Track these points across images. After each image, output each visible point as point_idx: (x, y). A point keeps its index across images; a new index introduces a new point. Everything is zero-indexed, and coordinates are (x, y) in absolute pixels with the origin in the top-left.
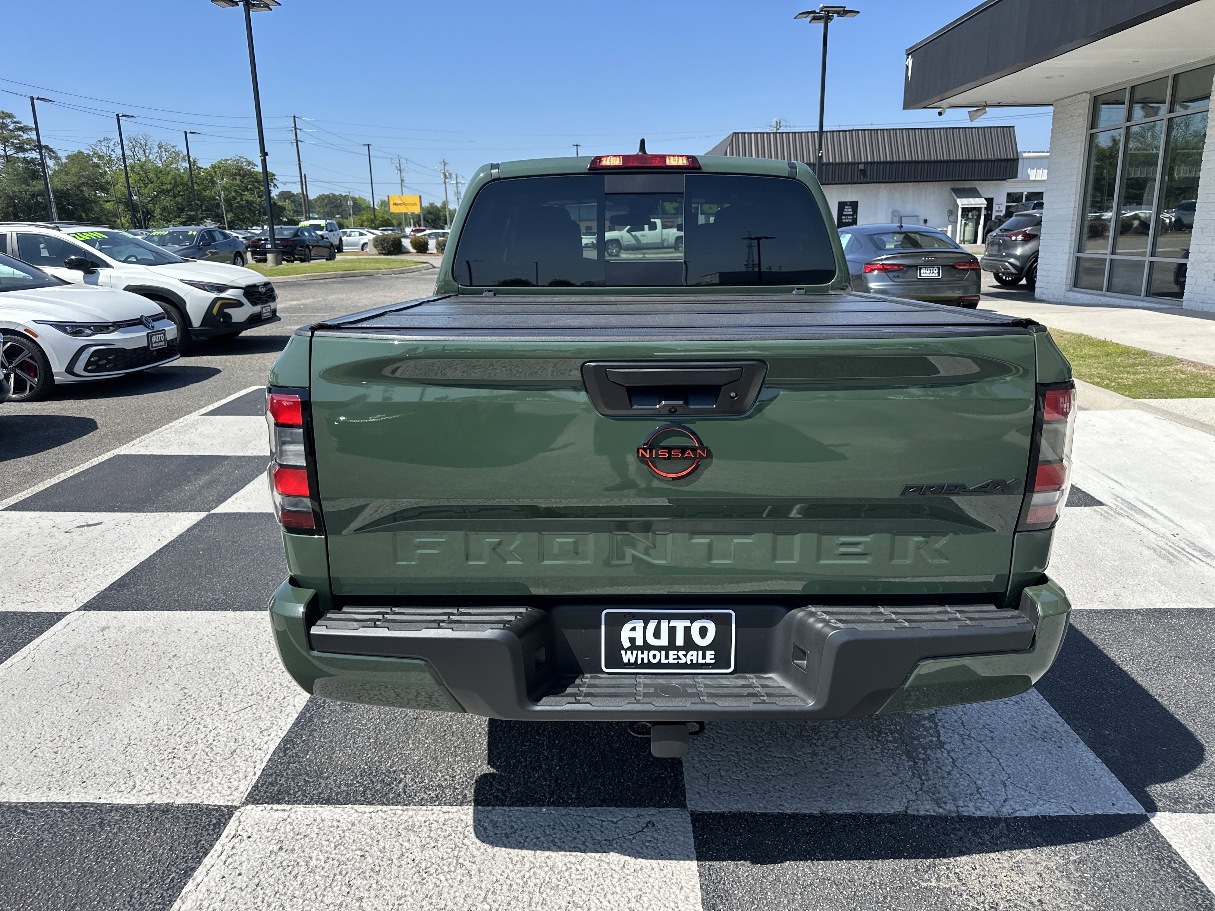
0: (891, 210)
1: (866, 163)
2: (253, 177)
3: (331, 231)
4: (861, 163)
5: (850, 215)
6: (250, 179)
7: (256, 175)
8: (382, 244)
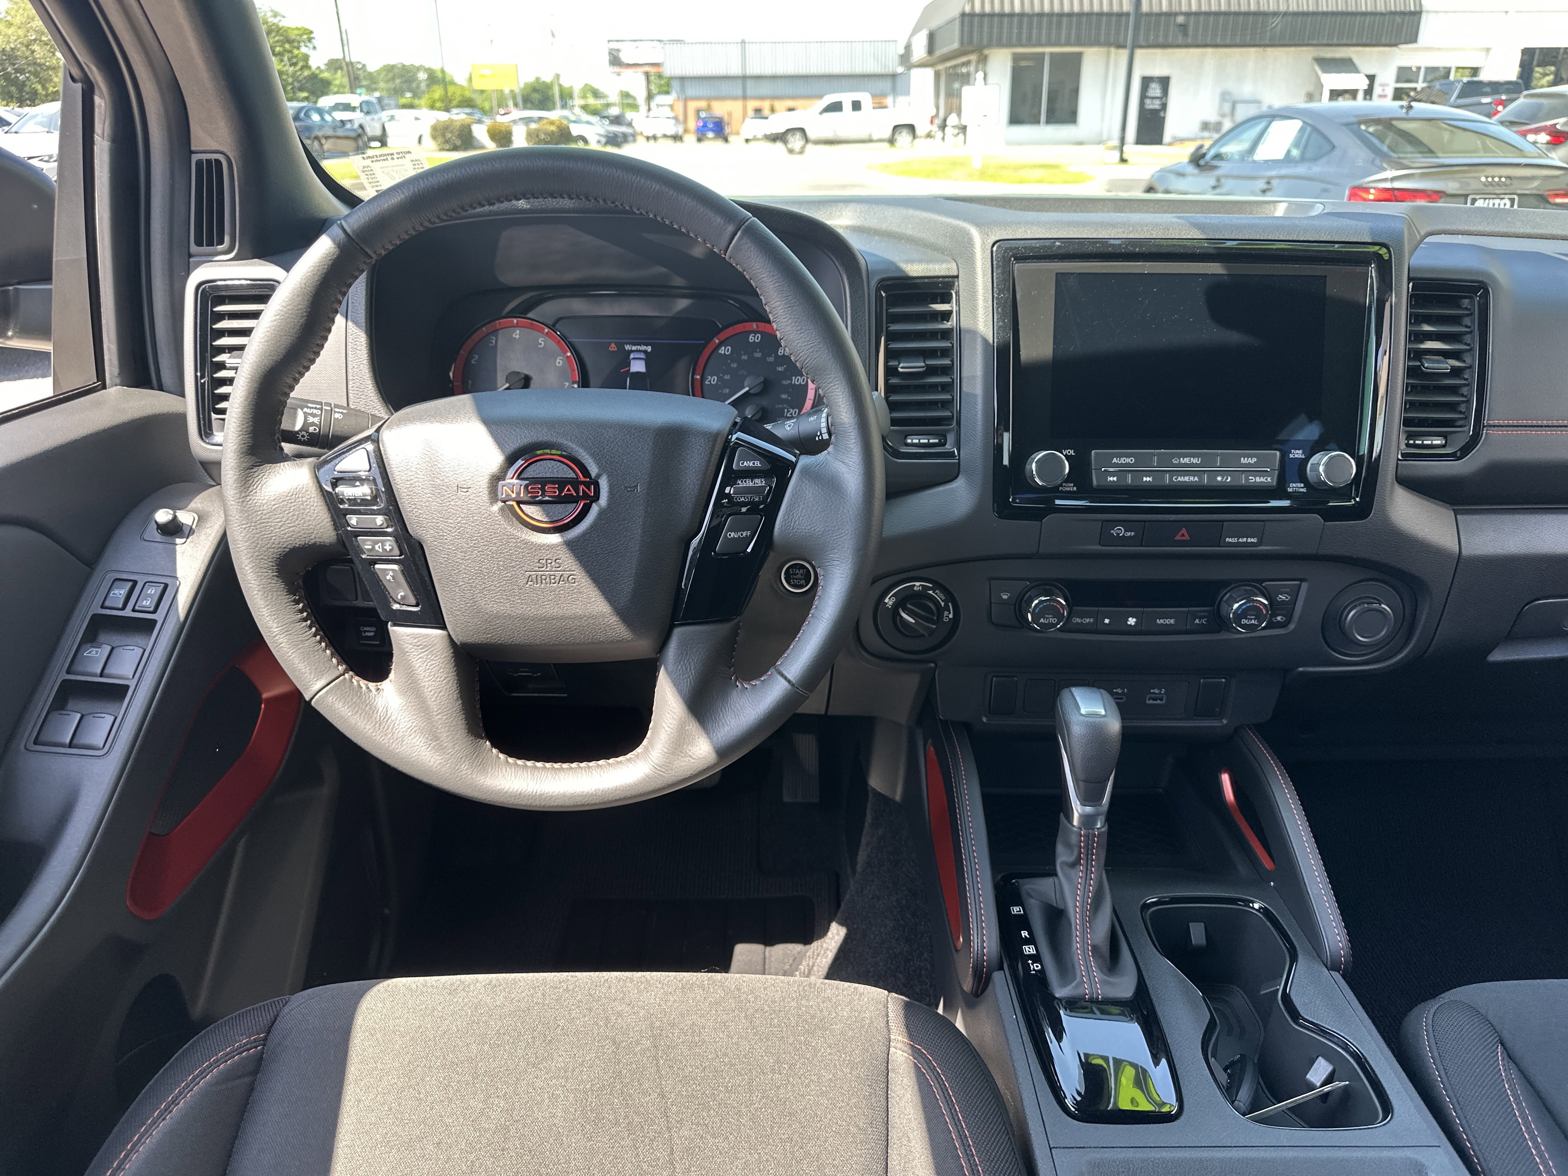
0: (1218, 91)
1: (1188, 14)
2: (281, 35)
3: (368, 113)
4: (1181, 13)
5: (1158, 98)
6: (277, 38)
7: (286, 31)
8: (444, 135)
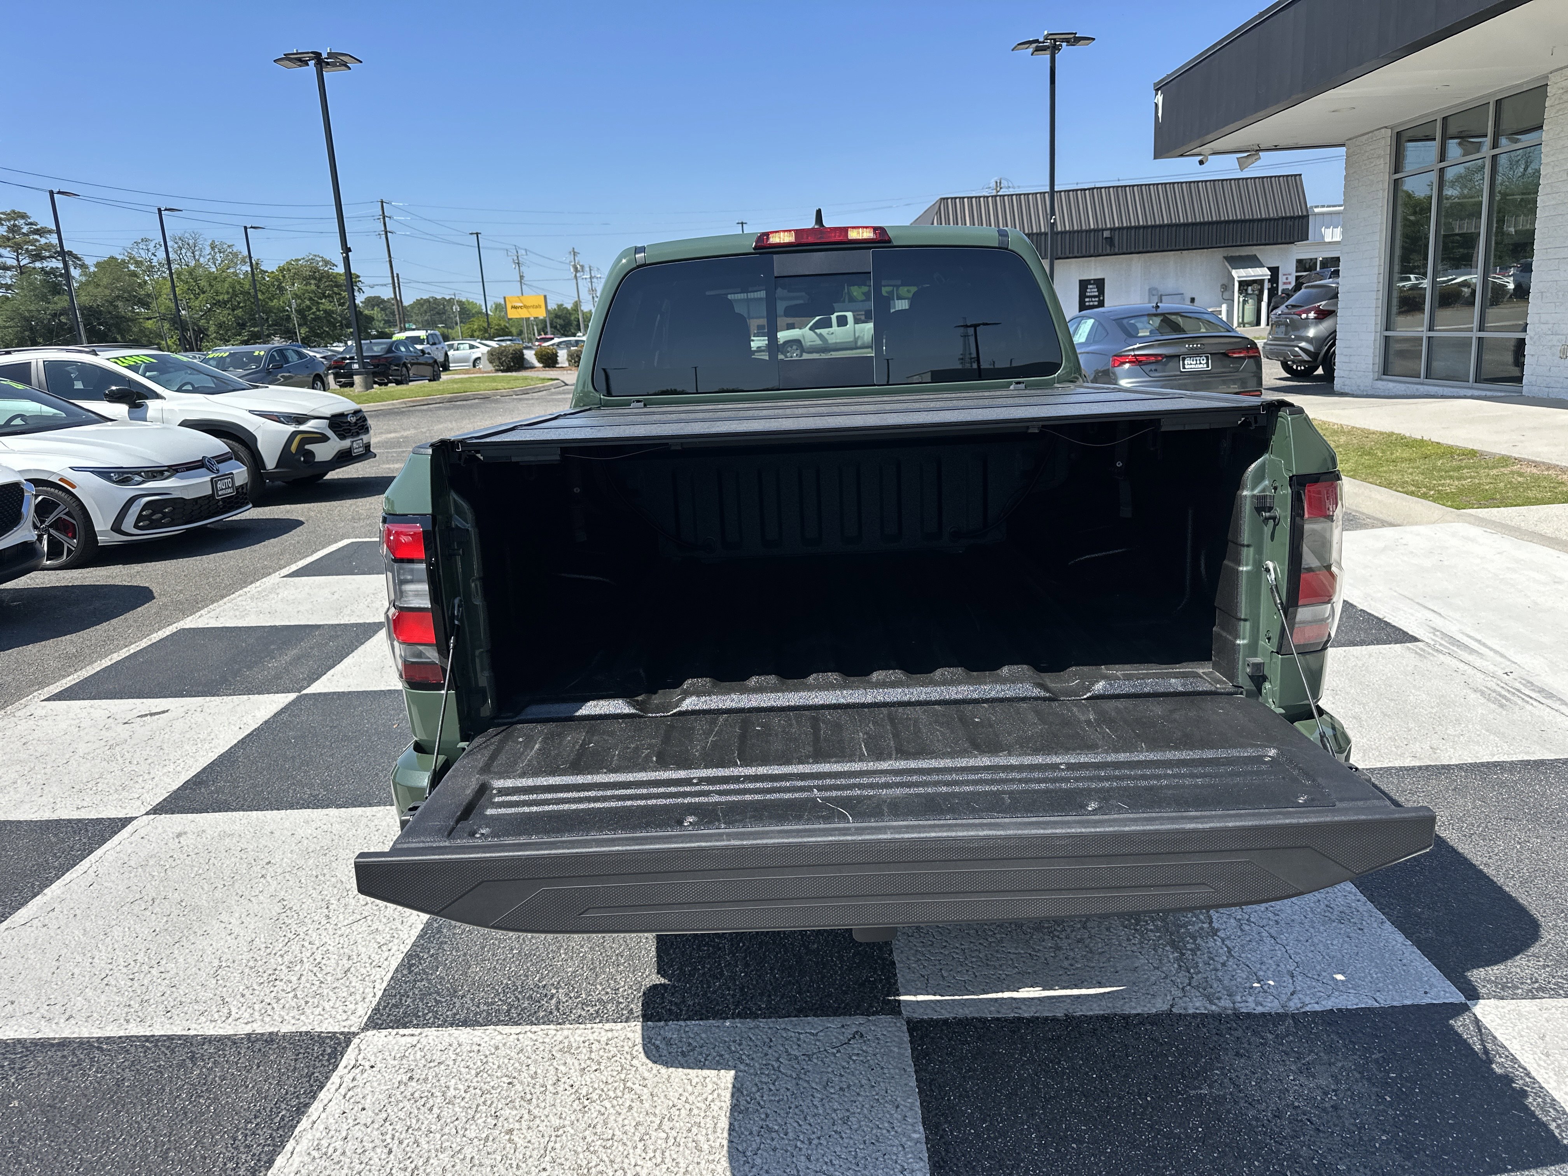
0: (1148, 288)
1: (1111, 229)
2: (331, 281)
3: (434, 344)
4: (1107, 229)
5: (1094, 296)
6: (328, 283)
7: (335, 277)
8: (499, 359)
